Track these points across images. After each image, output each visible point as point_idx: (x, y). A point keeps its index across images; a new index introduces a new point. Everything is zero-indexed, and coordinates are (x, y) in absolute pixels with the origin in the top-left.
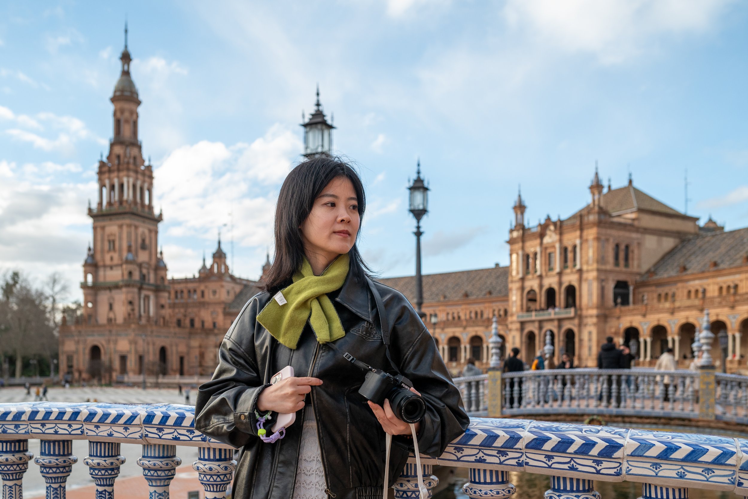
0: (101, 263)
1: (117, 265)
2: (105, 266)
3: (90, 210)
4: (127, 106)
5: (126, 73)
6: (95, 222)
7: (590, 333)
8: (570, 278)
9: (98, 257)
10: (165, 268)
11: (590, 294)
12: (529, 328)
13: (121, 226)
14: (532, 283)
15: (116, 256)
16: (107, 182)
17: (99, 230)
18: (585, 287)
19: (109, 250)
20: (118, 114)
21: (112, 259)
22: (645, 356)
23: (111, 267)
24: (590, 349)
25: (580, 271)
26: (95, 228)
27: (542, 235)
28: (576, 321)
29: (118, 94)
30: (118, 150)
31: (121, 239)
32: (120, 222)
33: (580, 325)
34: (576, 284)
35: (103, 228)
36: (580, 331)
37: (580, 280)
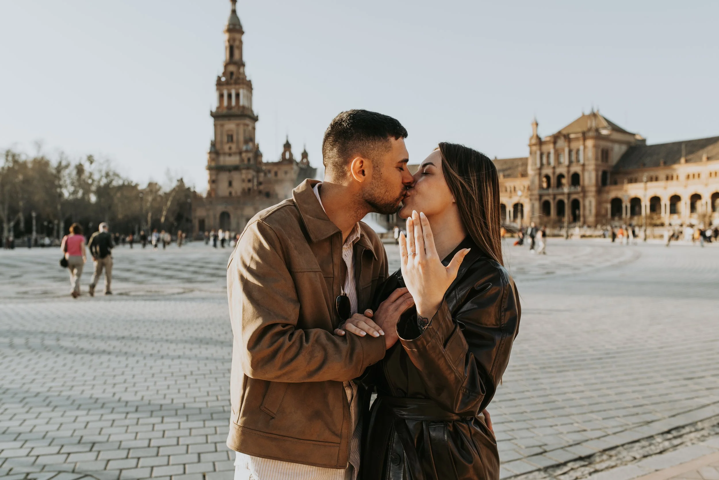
0: (221, 152)
1: (235, 153)
2: (225, 154)
3: (211, 112)
4: (237, 36)
5: (234, 12)
6: (215, 121)
7: (590, 202)
8: (576, 169)
9: (218, 146)
10: (261, 155)
11: (590, 178)
12: (546, 198)
13: (238, 125)
14: (547, 171)
15: (234, 146)
16: (225, 93)
17: (218, 127)
18: (586, 175)
19: (228, 142)
20: (231, 42)
21: (230, 148)
22: (626, 214)
23: (230, 155)
24: (590, 210)
25: (584, 165)
26: (215, 125)
27: (555, 143)
28: (581, 195)
29: (231, 27)
30: (232, 68)
31: (238, 134)
32: (238, 122)
33: (584, 197)
34: (580, 172)
35: (222, 125)
36: (584, 200)
37: (583, 170)
